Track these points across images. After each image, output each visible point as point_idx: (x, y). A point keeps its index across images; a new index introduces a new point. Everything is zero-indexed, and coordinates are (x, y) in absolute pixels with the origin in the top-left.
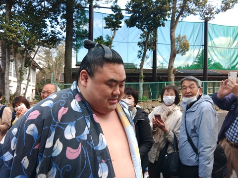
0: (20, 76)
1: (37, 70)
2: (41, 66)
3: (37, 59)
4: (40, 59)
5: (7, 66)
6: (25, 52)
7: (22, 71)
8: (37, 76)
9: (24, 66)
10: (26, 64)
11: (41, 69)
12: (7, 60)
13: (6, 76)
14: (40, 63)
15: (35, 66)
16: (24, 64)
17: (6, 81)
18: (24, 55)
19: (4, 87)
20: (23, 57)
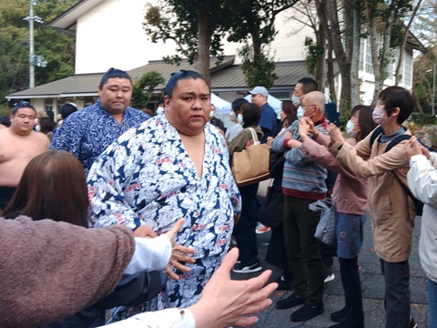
0: (381, 67)
1: (417, 53)
2: (425, 43)
3: (417, 26)
4: (422, 27)
5: (355, 48)
6: (393, 12)
7: (385, 57)
8: (415, 67)
9: (388, 45)
10: (392, 40)
11: (425, 51)
12: (355, 35)
13: (353, 70)
14: (422, 36)
15: (412, 45)
16: (389, 40)
17: (353, 80)
18: (390, 20)
19: (350, 92)
20: (387, 26)
